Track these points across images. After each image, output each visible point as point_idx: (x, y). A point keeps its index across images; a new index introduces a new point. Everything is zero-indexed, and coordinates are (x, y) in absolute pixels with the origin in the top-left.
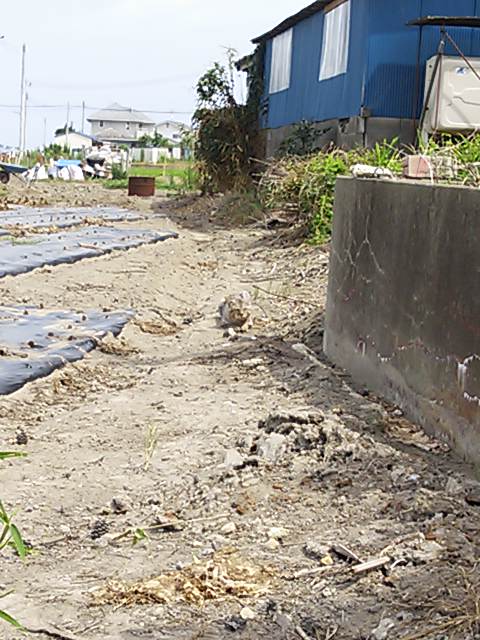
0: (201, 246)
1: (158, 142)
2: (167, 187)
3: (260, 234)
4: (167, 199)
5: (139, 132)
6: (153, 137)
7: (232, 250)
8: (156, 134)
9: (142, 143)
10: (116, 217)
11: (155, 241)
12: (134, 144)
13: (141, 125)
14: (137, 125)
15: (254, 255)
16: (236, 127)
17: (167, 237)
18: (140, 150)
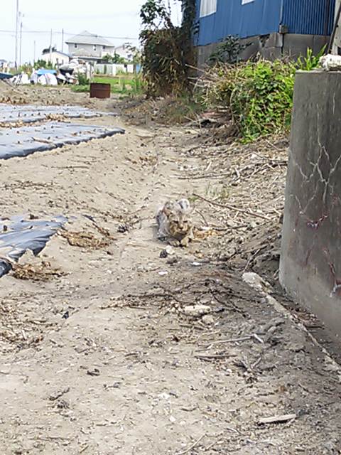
0: (144, 141)
1: (117, 60)
2: (120, 92)
3: (194, 132)
4: (119, 101)
5: (103, 52)
6: (113, 56)
7: (170, 146)
8: (115, 54)
9: (105, 60)
10: (76, 115)
11: (104, 136)
12: (99, 61)
13: (104, 47)
14: (102, 48)
15: (190, 151)
16: (174, 45)
17: (115, 133)
18: (103, 65)
